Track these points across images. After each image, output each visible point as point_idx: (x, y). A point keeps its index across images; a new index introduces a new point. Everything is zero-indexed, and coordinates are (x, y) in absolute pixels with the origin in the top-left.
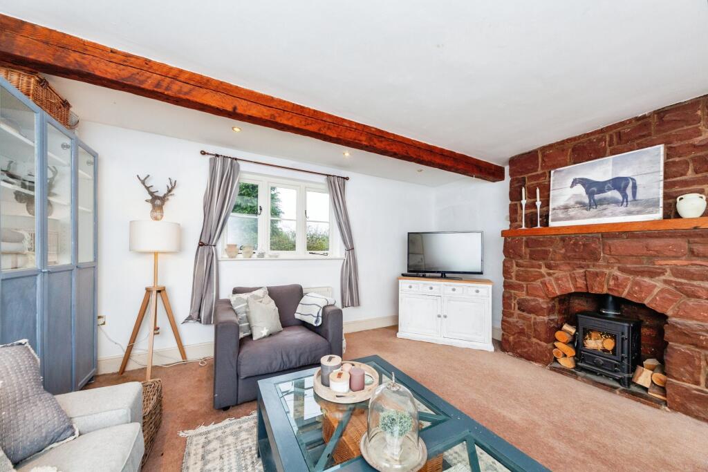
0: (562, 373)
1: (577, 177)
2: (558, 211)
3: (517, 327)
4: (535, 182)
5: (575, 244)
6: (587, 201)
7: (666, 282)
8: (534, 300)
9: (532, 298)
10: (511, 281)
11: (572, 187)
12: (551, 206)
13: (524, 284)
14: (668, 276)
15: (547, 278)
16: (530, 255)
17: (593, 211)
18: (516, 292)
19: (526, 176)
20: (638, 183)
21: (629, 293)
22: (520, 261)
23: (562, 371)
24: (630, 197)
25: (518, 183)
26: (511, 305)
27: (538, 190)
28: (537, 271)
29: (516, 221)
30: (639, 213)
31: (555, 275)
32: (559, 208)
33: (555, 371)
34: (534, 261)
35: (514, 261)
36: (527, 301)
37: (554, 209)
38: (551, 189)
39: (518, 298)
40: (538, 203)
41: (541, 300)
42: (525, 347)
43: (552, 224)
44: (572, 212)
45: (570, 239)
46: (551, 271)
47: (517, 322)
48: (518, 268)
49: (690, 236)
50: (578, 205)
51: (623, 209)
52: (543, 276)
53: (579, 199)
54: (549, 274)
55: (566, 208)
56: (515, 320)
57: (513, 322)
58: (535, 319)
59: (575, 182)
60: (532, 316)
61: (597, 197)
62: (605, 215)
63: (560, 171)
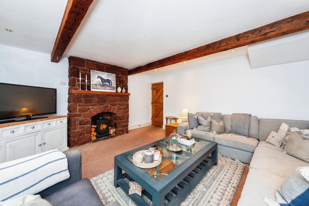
0: (96, 142)
1: (99, 76)
2: (94, 86)
3: (80, 132)
4: (84, 72)
5: (101, 97)
6: (102, 84)
7: (117, 107)
8: (86, 119)
9: (85, 118)
10: (76, 113)
11: (97, 78)
12: (92, 83)
13: (82, 113)
14: (117, 106)
15: (91, 110)
16: (85, 101)
17: (103, 88)
18: (78, 118)
19: (80, 68)
20: (112, 82)
21: (112, 111)
22: (81, 104)
23: (95, 141)
24: (111, 86)
25: (76, 69)
26: (76, 124)
27: (86, 76)
28: (88, 108)
29: (75, 86)
30: (112, 90)
31: (94, 108)
32: (94, 85)
33: (94, 142)
34: (86, 104)
35: (77, 104)
36: (83, 120)
37: (92, 84)
38: (91, 77)
39: (79, 120)
40: (86, 81)
41: (89, 118)
42: (82, 139)
43: (92, 90)
44: (98, 87)
45: (99, 96)
46: (93, 107)
47: (79, 130)
48: (79, 107)
49: (120, 96)
50: (99, 85)
51: (109, 88)
52: (90, 109)
53: (100, 83)
54: (92, 108)
55: (96, 85)
56: (78, 130)
57: (78, 131)
58: (86, 126)
59: (98, 77)
60: (85, 126)
61: (104, 83)
62: (106, 89)
63: (94, 72)
